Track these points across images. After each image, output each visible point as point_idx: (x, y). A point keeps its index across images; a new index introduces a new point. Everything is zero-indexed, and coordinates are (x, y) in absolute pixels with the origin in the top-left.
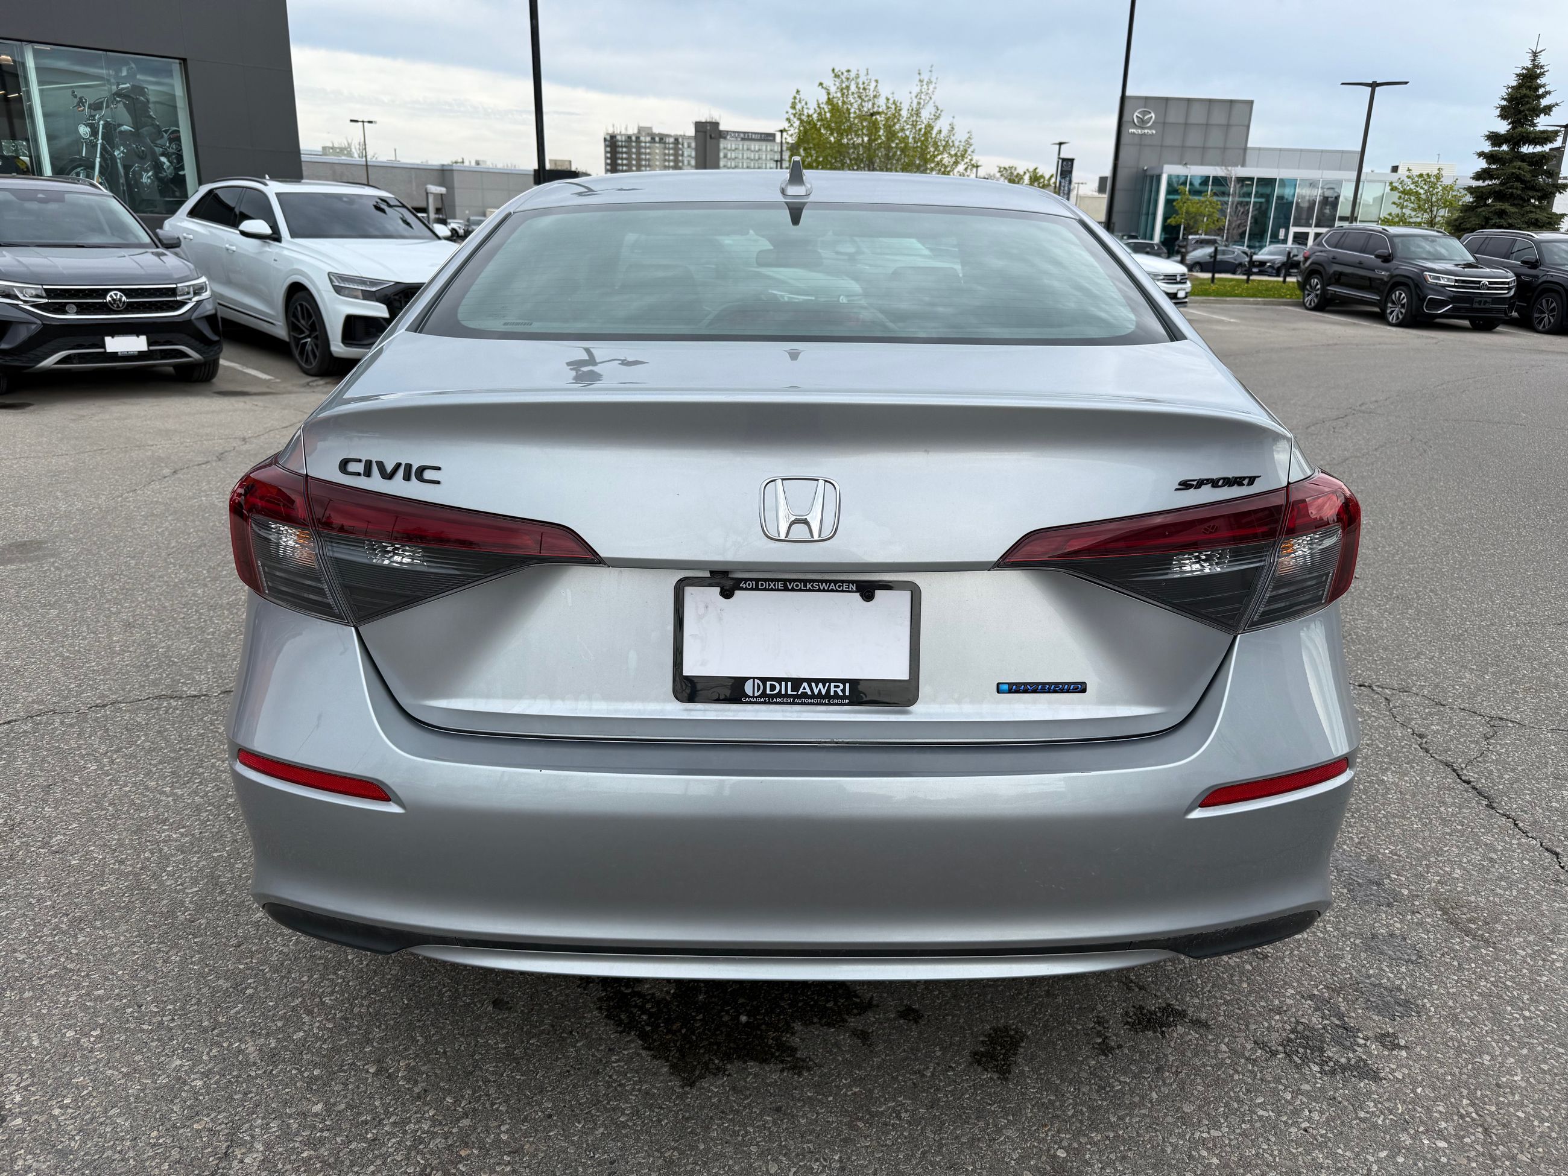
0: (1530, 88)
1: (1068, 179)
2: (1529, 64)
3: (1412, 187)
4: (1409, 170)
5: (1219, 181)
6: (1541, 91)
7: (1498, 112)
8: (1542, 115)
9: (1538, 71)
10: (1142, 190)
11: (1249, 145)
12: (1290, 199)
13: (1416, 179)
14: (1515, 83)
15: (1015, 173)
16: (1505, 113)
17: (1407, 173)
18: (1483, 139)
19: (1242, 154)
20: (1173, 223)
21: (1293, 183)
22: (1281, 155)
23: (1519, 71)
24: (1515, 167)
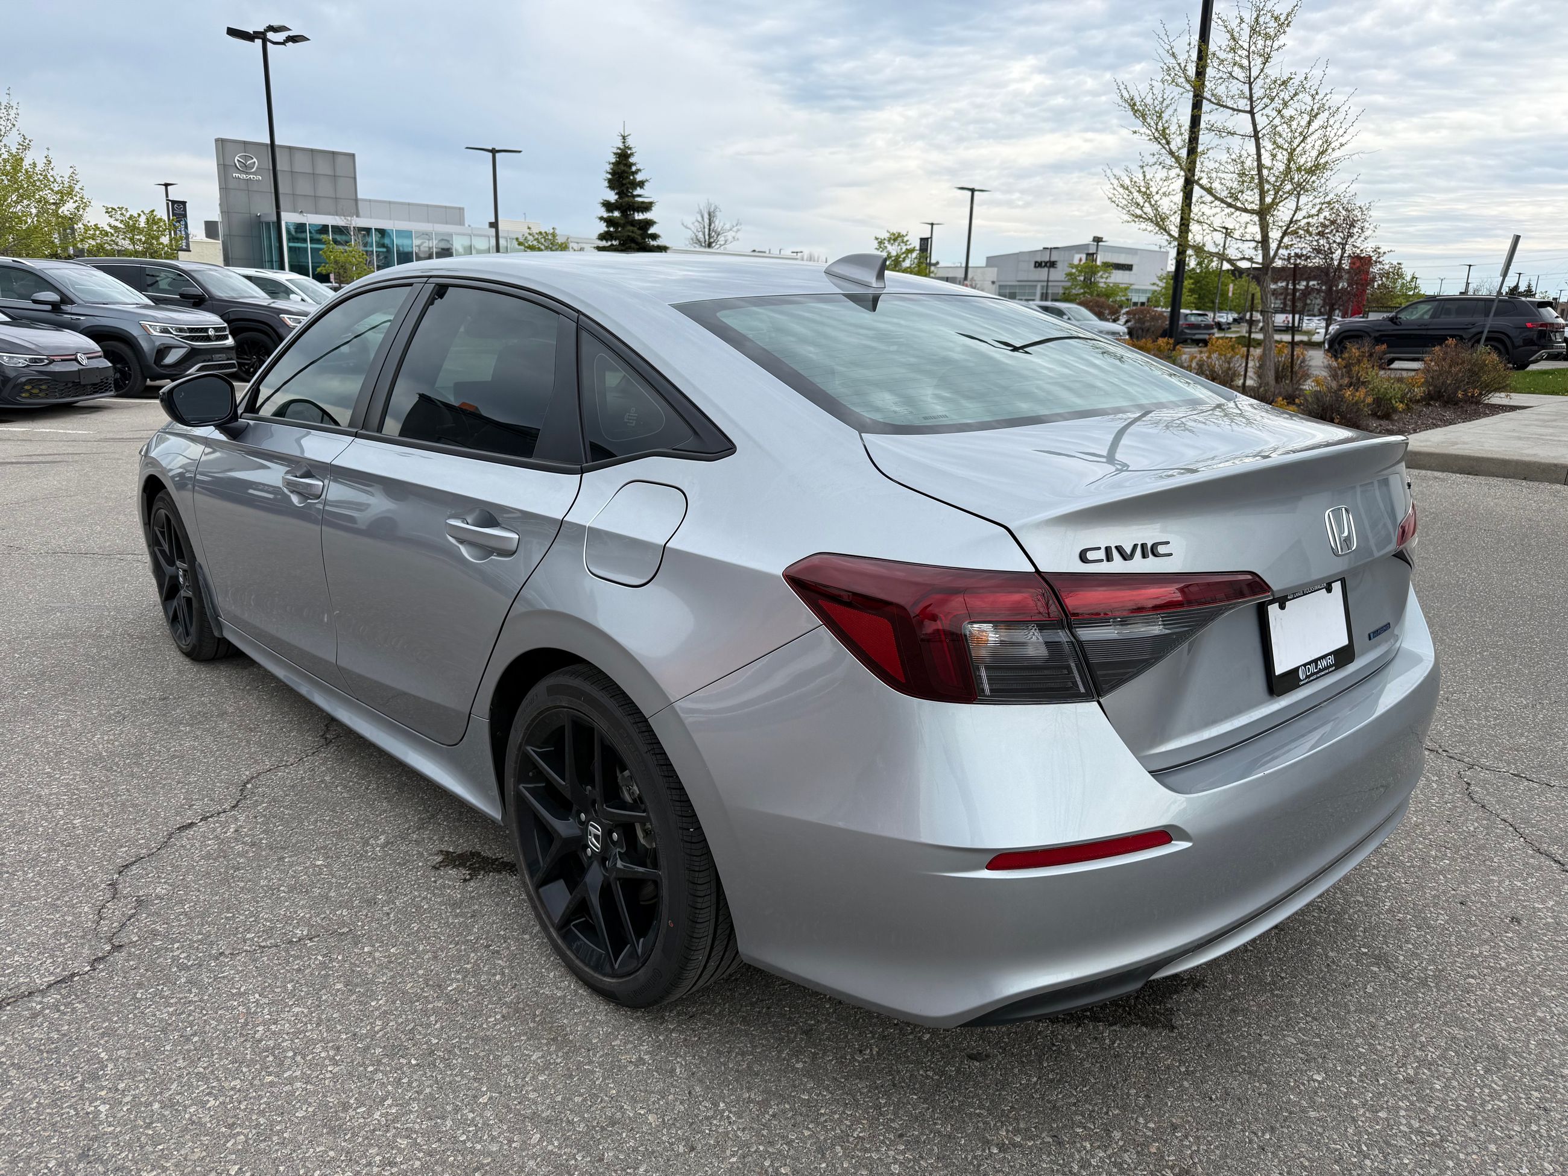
0: (625, 165)
1: (183, 223)
2: (621, 146)
3: (535, 243)
4: (529, 228)
5: (338, 230)
6: (634, 169)
7: (606, 184)
8: (638, 188)
9: (629, 152)
10: (260, 237)
11: (360, 196)
12: (410, 250)
13: (536, 236)
14: (614, 160)
15: (128, 215)
16: (612, 184)
17: (528, 231)
18: (600, 206)
19: (354, 205)
20: (324, 272)
21: (408, 234)
22: (390, 207)
23: (615, 151)
24: (629, 231)
